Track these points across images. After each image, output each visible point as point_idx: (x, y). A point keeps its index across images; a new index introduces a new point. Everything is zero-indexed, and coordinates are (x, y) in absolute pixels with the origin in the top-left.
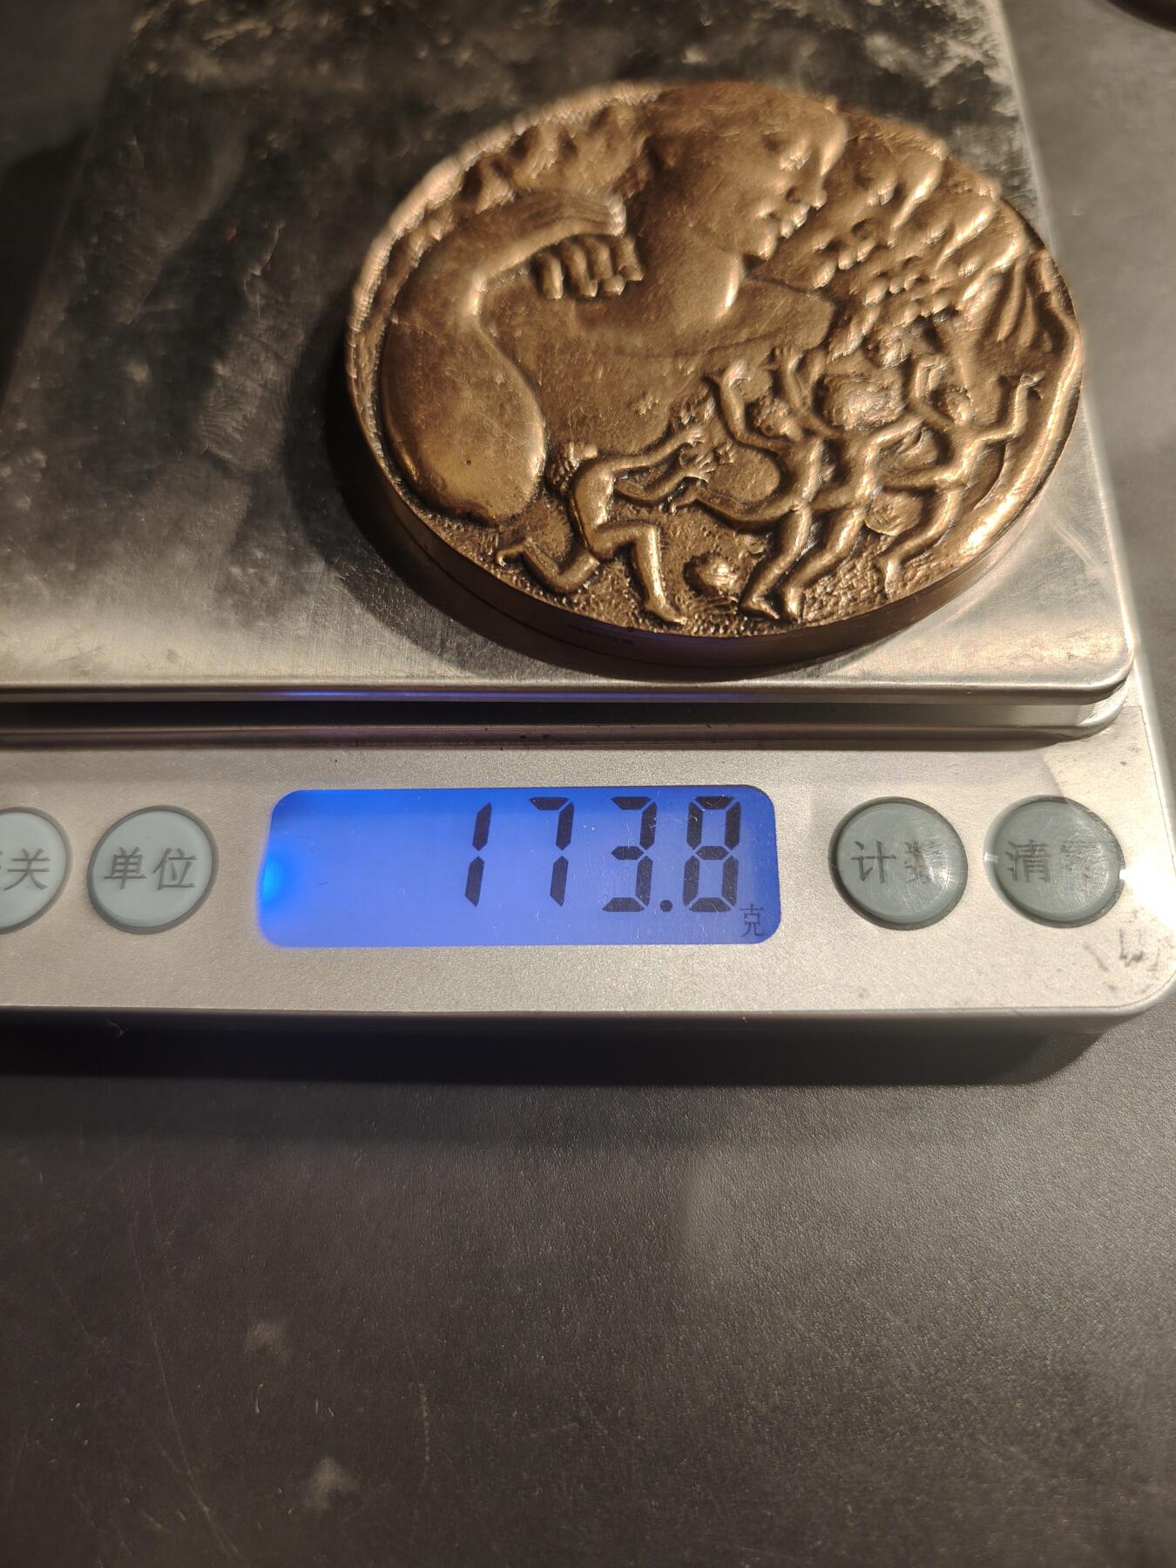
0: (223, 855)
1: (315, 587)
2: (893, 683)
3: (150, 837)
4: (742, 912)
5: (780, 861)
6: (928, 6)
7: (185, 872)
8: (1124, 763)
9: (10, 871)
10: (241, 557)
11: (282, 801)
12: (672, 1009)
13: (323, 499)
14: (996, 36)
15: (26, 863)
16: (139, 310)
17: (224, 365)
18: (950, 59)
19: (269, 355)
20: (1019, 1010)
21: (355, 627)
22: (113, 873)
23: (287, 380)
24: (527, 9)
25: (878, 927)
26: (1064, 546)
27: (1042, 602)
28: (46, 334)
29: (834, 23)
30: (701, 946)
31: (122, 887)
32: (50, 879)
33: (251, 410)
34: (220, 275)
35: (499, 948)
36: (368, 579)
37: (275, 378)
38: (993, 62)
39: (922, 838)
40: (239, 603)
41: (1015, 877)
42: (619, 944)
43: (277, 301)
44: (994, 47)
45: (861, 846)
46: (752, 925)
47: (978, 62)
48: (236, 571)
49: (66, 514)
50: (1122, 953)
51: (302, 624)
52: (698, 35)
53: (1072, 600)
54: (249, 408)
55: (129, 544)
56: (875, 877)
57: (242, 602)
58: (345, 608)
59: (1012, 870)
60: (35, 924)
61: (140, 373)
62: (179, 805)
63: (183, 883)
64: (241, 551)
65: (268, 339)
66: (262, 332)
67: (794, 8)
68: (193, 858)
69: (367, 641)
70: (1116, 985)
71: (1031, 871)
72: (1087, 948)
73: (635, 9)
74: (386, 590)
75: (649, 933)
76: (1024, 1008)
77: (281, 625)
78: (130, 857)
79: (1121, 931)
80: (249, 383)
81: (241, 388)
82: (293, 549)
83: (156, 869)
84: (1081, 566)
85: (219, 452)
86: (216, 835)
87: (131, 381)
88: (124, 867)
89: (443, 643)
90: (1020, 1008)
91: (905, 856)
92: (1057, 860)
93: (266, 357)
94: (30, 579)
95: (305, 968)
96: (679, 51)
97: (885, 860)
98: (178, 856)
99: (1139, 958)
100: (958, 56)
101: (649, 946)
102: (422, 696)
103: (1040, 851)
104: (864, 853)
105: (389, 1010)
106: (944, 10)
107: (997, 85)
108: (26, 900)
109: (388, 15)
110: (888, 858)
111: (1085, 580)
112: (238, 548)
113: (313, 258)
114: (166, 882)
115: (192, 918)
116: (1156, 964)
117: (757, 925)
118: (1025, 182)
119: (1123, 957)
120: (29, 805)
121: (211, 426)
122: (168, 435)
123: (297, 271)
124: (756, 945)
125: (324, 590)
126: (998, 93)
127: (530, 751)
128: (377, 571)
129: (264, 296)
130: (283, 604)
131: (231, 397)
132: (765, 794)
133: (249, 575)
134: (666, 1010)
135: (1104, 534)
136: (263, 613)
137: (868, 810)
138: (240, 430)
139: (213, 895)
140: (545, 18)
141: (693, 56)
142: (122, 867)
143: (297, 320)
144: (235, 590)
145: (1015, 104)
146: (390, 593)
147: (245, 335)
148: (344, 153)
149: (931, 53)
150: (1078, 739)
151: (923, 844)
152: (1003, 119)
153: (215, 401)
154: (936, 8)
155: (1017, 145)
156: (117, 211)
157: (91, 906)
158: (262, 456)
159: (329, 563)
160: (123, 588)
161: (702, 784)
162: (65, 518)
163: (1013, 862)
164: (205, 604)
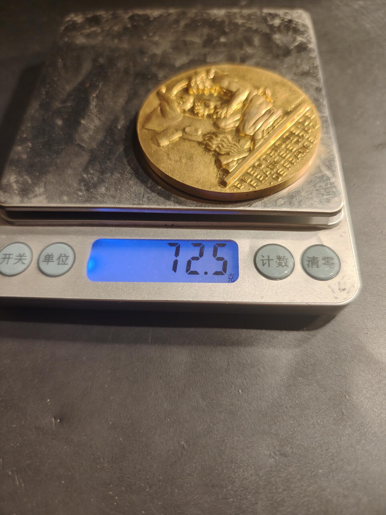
0: (77, 256)
1: (108, 180)
3: (56, 250)
4: (228, 275)
5: (239, 260)
6: (291, 27)
7: (66, 261)
8: (341, 236)
9: (15, 259)
10: (86, 172)
11: (95, 241)
13: (111, 157)
14: (311, 35)
15: (20, 257)
16: (59, 106)
17: (84, 121)
18: (297, 41)
19: (97, 118)
20: (309, 303)
21: (118, 191)
22: (45, 260)
23: (102, 125)
24: (175, 26)
25: (267, 279)
26: (324, 173)
27: (317, 188)
28: (33, 111)
29: (264, 31)
30: (215, 283)
31: (48, 264)
32: (27, 262)
33: (91, 133)
34: (84, 96)
35: (157, 283)
36: (123, 179)
37: (98, 124)
38: (309, 42)
39: (281, 255)
41: (309, 267)
42: (191, 282)
43: (100, 104)
44: (310, 38)
45: (263, 257)
46: (231, 279)
47: (305, 42)
48: (85, 176)
51: (104, 190)
52: (224, 33)
53: (326, 188)
54: (90, 133)
55: (55, 168)
56: (267, 265)
57: (86, 184)
58: (116, 186)
59: (307, 264)
60: (22, 274)
61: (60, 122)
62: (65, 242)
63: (66, 263)
65: (97, 114)
66: (95, 112)
67: (253, 27)
68: (69, 256)
69: (122, 195)
70: (337, 297)
71: (313, 265)
72: (329, 286)
73: (207, 27)
74: (128, 181)
75: (200, 280)
77: (97, 190)
78: (51, 256)
79: (339, 282)
80: (91, 126)
81: (88, 127)
82: (102, 170)
83: (58, 259)
84: (329, 179)
85: (81, 144)
86: (76, 250)
87: (57, 124)
88: (49, 258)
89: (143, 196)
91: (275, 259)
92: (321, 262)
94: (25, 177)
95: (100, 287)
96: (218, 38)
97: (270, 261)
98: (64, 256)
99: (344, 290)
100: (300, 41)
101: (200, 283)
103: (316, 259)
104: (264, 259)
105: (124, 299)
106: (296, 28)
107: (310, 49)
108: (20, 267)
109: (135, 27)
111: (330, 183)
112: (86, 170)
113: (111, 92)
114: (60, 263)
115: (67, 273)
116: (349, 292)
118: (317, 75)
119: (340, 289)
120: (22, 241)
121: (79, 137)
122: (67, 139)
123: (106, 96)
124: (231, 283)
125: (110, 181)
126: (310, 51)
127: (168, 229)
128: (126, 176)
129: (95, 102)
130: (98, 185)
131: (86, 129)
132: (236, 242)
133: (89, 177)
134: (205, 300)
136: (92, 187)
137: (265, 247)
138: (88, 138)
139: (74, 267)
140: (180, 29)
141: (223, 40)
142: (48, 259)
143: (105, 109)
144: (84, 181)
145: (315, 54)
146: (129, 183)
147: (90, 113)
148: (121, 64)
149: (292, 39)
150: (328, 229)
151: (282, 257)
152: (312, 58)
153: (81, 130)
154: (293, 27)
155: (315, 65)
156: (55, 79)
157: (38, 269)
158: (94, 145)
159: (112, 174)
160: (52, 180)
161: (217, 239)
162: (36, 161)
163: (308, 262)
164: (75, 184)
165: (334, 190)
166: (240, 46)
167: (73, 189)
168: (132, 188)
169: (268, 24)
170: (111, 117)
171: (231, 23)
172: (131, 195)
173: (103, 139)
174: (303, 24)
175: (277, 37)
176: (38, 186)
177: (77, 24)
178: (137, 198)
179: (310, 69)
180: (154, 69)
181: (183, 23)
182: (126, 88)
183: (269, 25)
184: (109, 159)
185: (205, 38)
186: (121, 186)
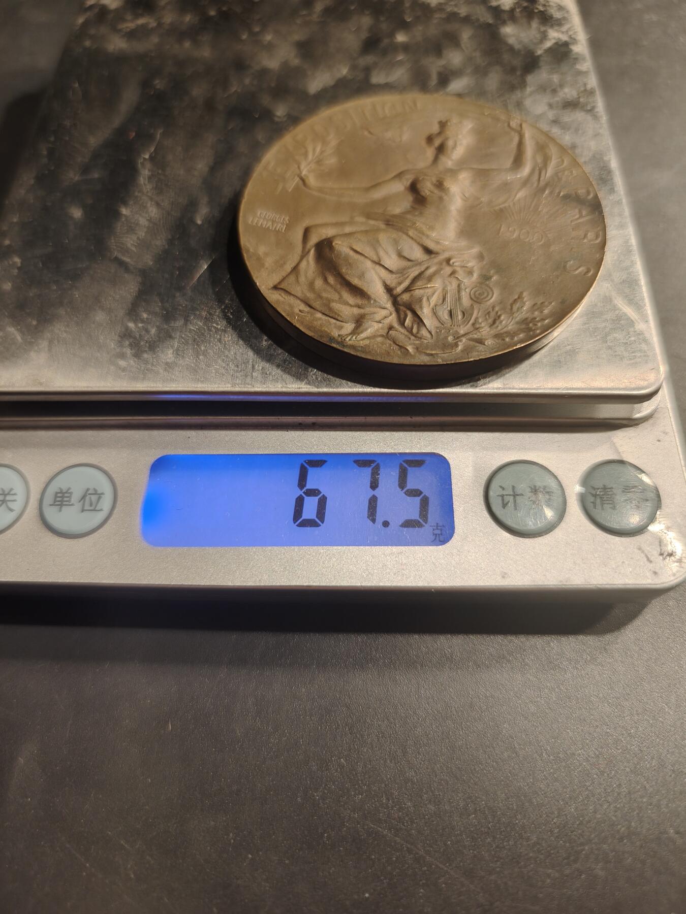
0: (120, 493)
1: (178, 334)
2: (521, 391)
3: (77, 481)
4: (431, 528)
5: (454, 497)
6: (536, 11)
7: (97, 503)
8: (659, 441)
10: (134, 318)
11: (156, 461)
12: (390, 585)
13: (183, 284)
14: (576, 27)
15: (3, 496)
16: (76, 178)
17: (126, 209)
18: (550, 40)
19: (153, 203)
20: (599, 586)
21: (201, 357)
22: (54, 503)
23: (163, 217)
24: (304, 12)
25: (513, 536)
26: (621, 312)
27: (609, 344)
28: (22, 192)
29: (482, 20)
30: (406, 547)
31: (60, 511)
32: (17, 506)
33: (142, 234)
34: (125, 158)
35: (285, 547)
36: (210, 330)
37: (156, 216)
38: (574, 41)
39: (538, 484)
40: (133, 344)
42: (357, 546)
43: (158, 173)
44: (575, 33)
45: (503, 489)
46: (438, 535)
47: (565, 41)
48: (131, 325)
49: (32, 293)
50: (661, 552)
51: (170, 356)
52: (404, 26)
53: (627, 343)
54: (140, 233)
55: (69, 310)
56: (511, 505)
57: (134, 343)
58: (196, 346)
59: (593, 502)
60: (7, 532)
61: (77, 213)
62: (95, 463)
63: (97, 509)
64: (135, 313)
65: (152, 194)
66: (149, 190)
67: (459, 12)
68: (103, 494)
69: (208, 366)
70: (657, 571)
71: (605, 504)
72: (640, 549)
73: (367, 12)
74: (220, 336)
75: (376, 540)
76: (602, 585)
77: (158, 356)
78: (66, 493)
79: (659, 539)
80: (141, 219)
81: (136, 222)
82: (165, 313)
83: (81, 500)
84: (631, 323)
85: (122, 258)
86: (117, 481)
87: (72, 218)
88: (62, 499)
89: (253, 367)
90: (600, 585)
91: (528, 493)
92: (620, 498)
93: (151, 204)
94: (9, 329)
95: (169, 559)
96: (392, 35)
97: (518, 497)
98: (94, 492)
99: (671, 555)
100: (554, 38)
101: (376, 547)
102: (241, 398)
103: (610, 491)
104: (505, 493)
105: (219, 584)
106: (546, 13)
107: (577, 54)
109: (225, 16)
110: (518, 495)
111: (635, 332)
112: (132, 312)
113: (179, 149)
114: (86, 508)
115: (101, 529)
116: (681, 559)
117: (440, 535)
118: (593, 108)
119: (661, 554)
120: (7, 462)
121: (118, 243)
122: (93, 248)
123: (170, 157)
124: (440, 547)
125: (183, 336)
126: (577, 59)
127: (305, 432)
128: (215, 325)
129: (149, 170)
130: (159, 344)
131: (130, 227)
132: (445, 458)
133: (138, 327)
134: (386, 585)
135: (645, 305)
136: (147, 349)
137: (506, 468)
138: (136, 246)
139: (114, 516)
140: (315, 17)
141: (401, 38)
142: (60, 499)
143: (169, 184)
144: (130, 336)
145: (587, 65)
146: (223, 338)
147: (139, 192)
148: (198, 91)
149: (538, 36)
150: (631, 426)
151: (540, 487)
152: (580, 73)
153: (121, 229)
154: (541, 11)
155: (589, 87)
156: (66, 123)
157: (42, 522)
158: (148, 260)
159: (187, 321)
160: (65, 335)
161: (407, 452)
162: (31, 295)
163: (594, 498)
164: (112, 344)
165: (644, 346)
166: (437, 49)
167: (108, 353)
168: (229, 351)
169: (489, 5)
170: (180, 201)
171: (415, 4)
172: (228, 365)
173: (167, 247)
174: (559, 5)
175: (509, 31)
176: (36, 348)
177: (110, 11)
178: (241, 371)
179: (578, 94)
180: (266, 100)
181: (319, 7)
182: (211, 138)
183: (491, 6)
184: (180, 289)
185: (364, 35)
186: (206, 347)
